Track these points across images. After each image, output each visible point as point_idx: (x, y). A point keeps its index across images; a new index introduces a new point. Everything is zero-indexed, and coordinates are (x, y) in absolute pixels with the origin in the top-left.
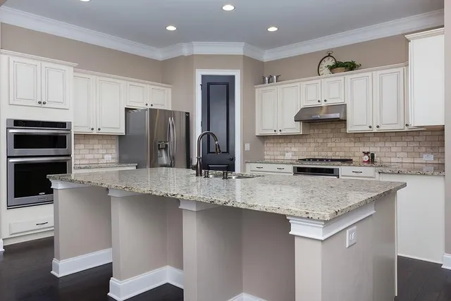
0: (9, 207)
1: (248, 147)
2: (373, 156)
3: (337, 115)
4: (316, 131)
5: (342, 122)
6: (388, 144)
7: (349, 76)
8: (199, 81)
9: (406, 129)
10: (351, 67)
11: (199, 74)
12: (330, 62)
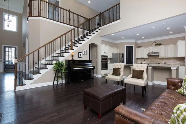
0: (102, 70)
1: (135, 61)
2: (165, 62)
3: (158, 54)
4: (151, 57)
5: (159, 56)
6: (169, 60)
7: (160, 47)
8: (125, 47)
9: (174, 57)
10: (160, 44)
11: (125, 46)
12: (155, 43)
